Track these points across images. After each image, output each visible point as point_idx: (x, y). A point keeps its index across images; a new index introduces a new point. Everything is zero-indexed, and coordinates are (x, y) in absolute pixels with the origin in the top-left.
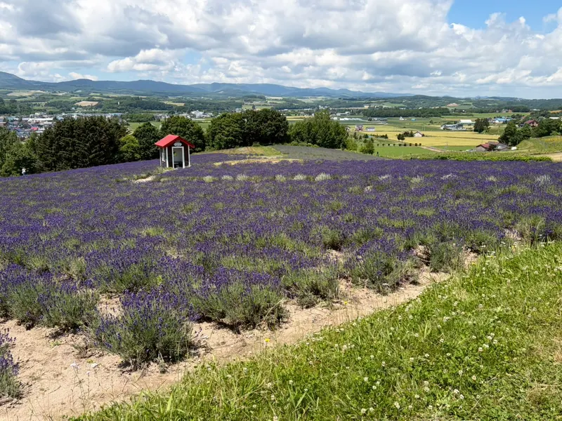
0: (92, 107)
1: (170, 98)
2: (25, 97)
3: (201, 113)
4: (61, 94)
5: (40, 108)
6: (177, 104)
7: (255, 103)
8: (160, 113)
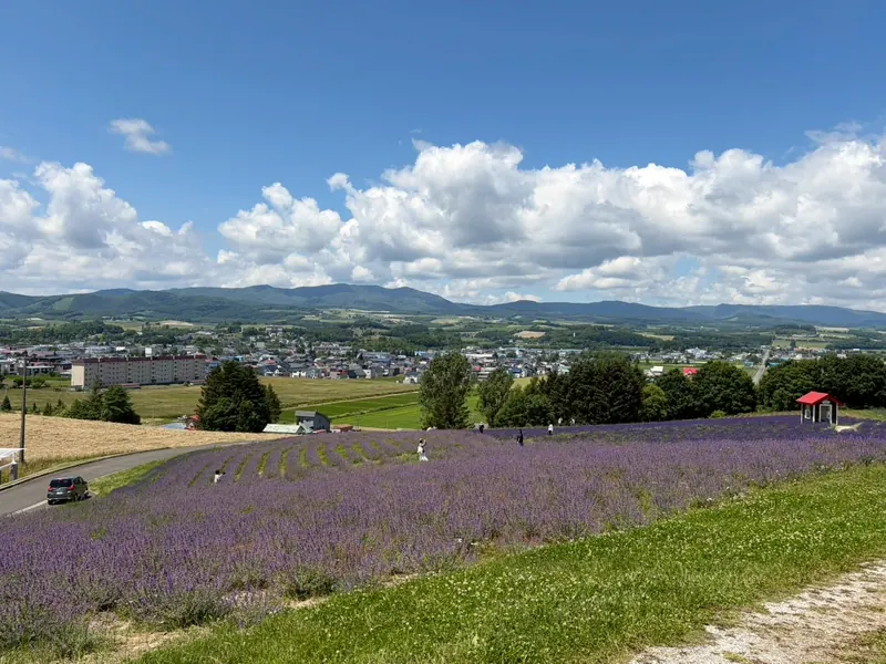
0: (536, 340)
1: (649, 327)
2: (451, 325)
3: (704, 352)
4: (494, 321)
5: (470, 339)
6: (661, 337)
7: (795, 337)
8: (637, 350)
